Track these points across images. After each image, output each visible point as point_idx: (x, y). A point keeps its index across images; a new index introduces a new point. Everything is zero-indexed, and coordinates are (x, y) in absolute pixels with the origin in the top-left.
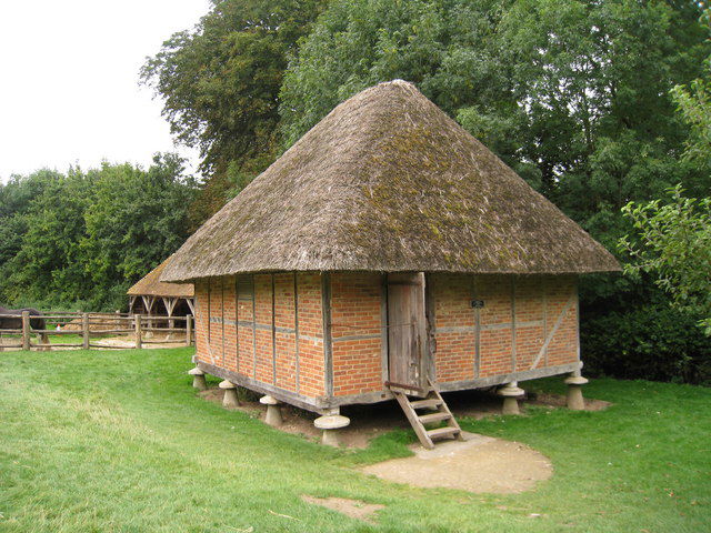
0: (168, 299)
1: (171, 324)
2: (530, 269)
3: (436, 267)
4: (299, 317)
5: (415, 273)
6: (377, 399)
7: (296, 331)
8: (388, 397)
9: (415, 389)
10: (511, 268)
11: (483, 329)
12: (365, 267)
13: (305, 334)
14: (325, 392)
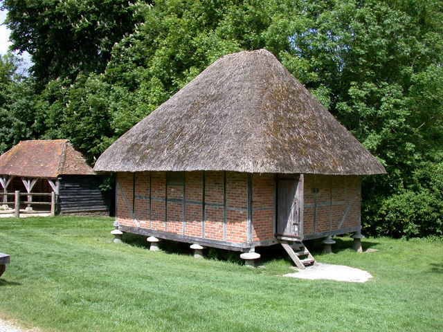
0: (27, 179)
1: (30, 198)
2: (347, 172)
3: (308, 171)
4: (227, 197)
5: (299, 175)
6: (271, 244)
7: (224, 205)
8: (276, 243)
9: (295, 237)
10: (338, 172)
11: (318, 205)
12: (279, 172)
13: (233, 207)
14: (248, 239)
